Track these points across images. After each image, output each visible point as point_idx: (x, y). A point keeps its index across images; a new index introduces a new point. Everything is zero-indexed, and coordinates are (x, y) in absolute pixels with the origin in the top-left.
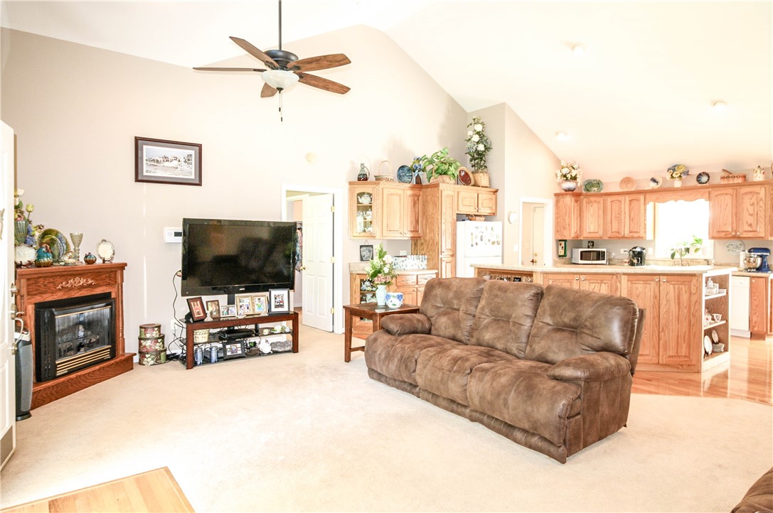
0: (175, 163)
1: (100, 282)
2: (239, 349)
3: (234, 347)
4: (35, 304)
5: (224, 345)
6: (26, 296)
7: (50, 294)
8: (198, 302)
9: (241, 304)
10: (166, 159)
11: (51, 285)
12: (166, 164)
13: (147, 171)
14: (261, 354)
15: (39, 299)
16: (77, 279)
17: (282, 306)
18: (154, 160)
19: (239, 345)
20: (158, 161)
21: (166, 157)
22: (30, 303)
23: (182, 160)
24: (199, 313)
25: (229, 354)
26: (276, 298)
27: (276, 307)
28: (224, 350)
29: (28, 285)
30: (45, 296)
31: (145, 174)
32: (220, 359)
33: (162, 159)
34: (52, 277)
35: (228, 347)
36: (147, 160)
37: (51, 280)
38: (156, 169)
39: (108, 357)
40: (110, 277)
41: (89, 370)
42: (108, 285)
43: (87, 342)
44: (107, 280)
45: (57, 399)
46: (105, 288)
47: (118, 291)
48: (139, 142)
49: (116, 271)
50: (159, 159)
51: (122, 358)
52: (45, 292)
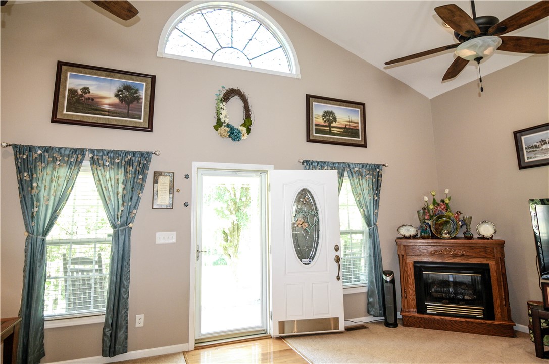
1: (474, 254)
4: (415, 262)
6: (404, 255)
7: (425, 257)
12: (544, 147)
13: (528, 158)
15: (416, 259)
18: (532, 146)
20: (536, 147)
21: (543, 141)
22: (410, 261)
30: (422, 257)
31: (526, 161)
33: (540, 143)
36: (526, 148)
38: (535, 154)
39: (481, 316)
40: (486, 252)
41: (454, 319)
42: (484, 257)
43: (460, 297)
44: (483, 254)
45: (425, 328)
46: (482, 259)
47: (497, 263)
48: (517, 135)
49: (493, 248)
50: (537, 144)
51: (496, 322)
52: (420, 255)
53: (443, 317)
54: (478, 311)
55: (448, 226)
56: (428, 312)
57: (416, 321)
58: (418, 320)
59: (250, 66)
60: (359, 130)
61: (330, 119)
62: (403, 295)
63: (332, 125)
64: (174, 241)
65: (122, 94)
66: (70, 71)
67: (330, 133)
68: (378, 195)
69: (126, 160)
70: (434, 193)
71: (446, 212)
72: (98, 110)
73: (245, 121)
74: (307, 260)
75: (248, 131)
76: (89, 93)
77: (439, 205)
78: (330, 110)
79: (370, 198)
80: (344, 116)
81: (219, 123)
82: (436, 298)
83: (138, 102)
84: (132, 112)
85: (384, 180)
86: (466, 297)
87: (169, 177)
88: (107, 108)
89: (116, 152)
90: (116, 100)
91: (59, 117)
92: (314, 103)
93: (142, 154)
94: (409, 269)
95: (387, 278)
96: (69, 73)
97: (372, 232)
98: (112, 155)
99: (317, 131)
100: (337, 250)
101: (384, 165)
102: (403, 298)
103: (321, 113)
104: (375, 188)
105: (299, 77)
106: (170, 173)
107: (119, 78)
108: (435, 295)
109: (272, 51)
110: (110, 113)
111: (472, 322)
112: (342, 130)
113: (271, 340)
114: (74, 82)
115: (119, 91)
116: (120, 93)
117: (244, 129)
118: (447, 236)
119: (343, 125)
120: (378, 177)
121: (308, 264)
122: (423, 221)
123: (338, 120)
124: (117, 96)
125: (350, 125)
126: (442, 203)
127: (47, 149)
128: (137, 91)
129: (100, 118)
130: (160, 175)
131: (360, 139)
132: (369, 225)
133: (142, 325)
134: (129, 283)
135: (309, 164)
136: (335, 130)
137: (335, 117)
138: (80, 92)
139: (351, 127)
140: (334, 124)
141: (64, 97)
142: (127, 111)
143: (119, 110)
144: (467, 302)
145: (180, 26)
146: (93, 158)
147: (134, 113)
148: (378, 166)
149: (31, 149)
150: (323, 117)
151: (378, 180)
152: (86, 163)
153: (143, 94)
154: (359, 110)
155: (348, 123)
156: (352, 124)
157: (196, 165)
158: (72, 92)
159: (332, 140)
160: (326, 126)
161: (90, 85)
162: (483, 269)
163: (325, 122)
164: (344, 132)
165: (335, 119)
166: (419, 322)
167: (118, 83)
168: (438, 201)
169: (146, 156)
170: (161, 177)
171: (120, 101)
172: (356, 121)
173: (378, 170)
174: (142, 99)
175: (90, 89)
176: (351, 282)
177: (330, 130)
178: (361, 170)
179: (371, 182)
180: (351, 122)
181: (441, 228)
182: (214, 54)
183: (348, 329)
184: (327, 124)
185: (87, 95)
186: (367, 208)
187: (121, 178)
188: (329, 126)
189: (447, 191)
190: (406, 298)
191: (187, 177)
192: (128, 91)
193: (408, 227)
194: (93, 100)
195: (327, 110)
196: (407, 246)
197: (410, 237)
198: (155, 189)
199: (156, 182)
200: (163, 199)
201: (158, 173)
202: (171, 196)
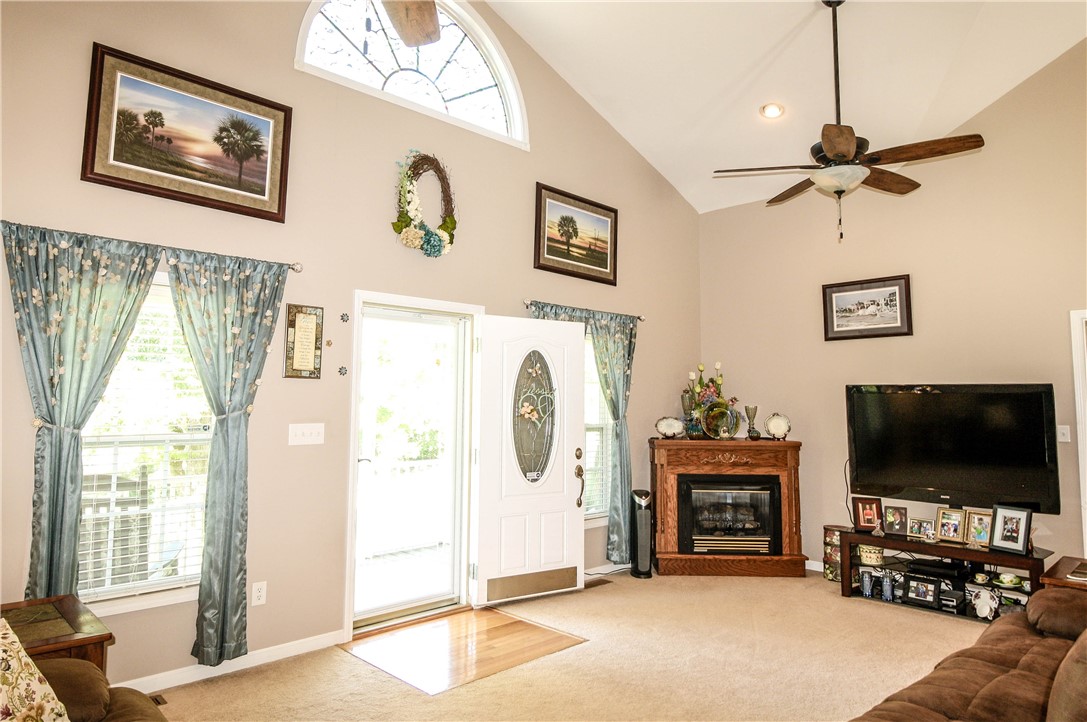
0: (872, 309)
1: (761, 462)
2: (930, 593)
3: (922, 588)
4: (679, 475)
5: (908, 579)
6: (665, 465)
7: (695, 467)
8: (874, 506)
9: (945, 521)
10: (861, 306)
11: (695, 458)
12: (861, 312)
13: (838, 326)
14: (975, 617)
15: (681, 470)
16: (727, 455)
17: (1015, 540)
18: (845, 310)
19: (931, 587)
20: (850, 310)
21: (860, 304)
22: (673, 473)
23: (882, 302)
24: (869, 521)
25: (912, 595)
26: (1006, 523)
27: (1006, 538)
28: (906, 588)
29: (668, 456)
30: (690, 468)
31: (836, 329)
32: (894, 599)
33: (856, 307)
34: (696, 450)
35: (913, 584)
36: (837, 312)
37: (694, 453)
38: (848, 321)
39: (765, 551)
40: (776, 457)
41: (731, 557)
42: (774, 466)
43: (740, 526)
44: (772, 461)
45: (690, 575)
46: (770, 469)
47: (789, 475)
48: (827, 290)
49: (786, 451)
50: (852, 308)
51: (785, 558)
52: (688, 464)
53: (717, 557)
54: (762, 544)
55: (726, 419)
56: (695, 550)
57: (677, 565)
58: (681, 564)
59: (446, 113)
60: (607, 254)
61: (568, 231)
63: (571, 241)
64: (321, 440)
65: (228, 138)
66: (121, 71)
67: (567, 255)
68: (629, 366)
69: (242, 276)
70: (701, 368)
71: (718, 398)
72: (179, 166)
73: (444, 221)
74: (533, 475)
75: (452, 240)
76: (162, 125)
77: (707, 387)
78: (570, 214)
79: (619, 371)
80: (590, 229)
81: (403, 221)
82: (707, 529)
83: (258, 159)
84: (247, 178)
85: (638, 341)
86: (747, 526)
87: (314, 317)
88: (199, 162)
89: (221, 259)
90: (216, 150)
91: (97, 169)
92: (548, 200)
93: (271, 267)
94: (669, 486)
95: (641, 502)
96: (119, 75)
97: (619, 430)
98: (213, 265)
99: (550, 250)
100: (579, 457)
101: (639, 318)
102: (660, 532)
103: (557, 220)
104: (627, 356)
105: (527, 148)
106: (317, 308)
107: (223, 102)
108: (706, 524)
109: (481, 90)
110: (207, 175)
111: (755, 561)
112: (584, 252)
113: (472, 614)
114: (130, 96)
115: (222, 130)
116: (224, 134)
117: (445, 236)
118: (726, 435)
119: (587, 244)
120: (631, 337)
121: (536, 480)
122: (687, 411)
123: (579, 234)
124: (218, 139)
125: (596, 246)
126: (710, 384)
127: (80, 240)
128: (256, 137)
129: (185, 183)
130: (299, 312)
131: (608, 271)
132: (616, 415)
133: (263, 601)
134: (246, 521)
135: (541, 309)
136: (573, 251)
137: (576, 228)
138: (142, 121)
139: (597, 249)
140: (574, 241)
141: (109, 127)
142: (237, 175)
143: (221, 171)
144: (747, 532)
145: (329, 10)
146: (175, 267)
147: (251, 180)
148: (632, 319)
149: (44, 234)
150: (559, 225)
151: (630, 342)
153: (268, 141)
154: (610, 220)
155: (594, 241)
156: (599, 243)
158: (127, 119)
159: (569, 268)
160: (562, 243)
161: (167, 109)
162: (772, 483)
163: (562, 235)
164: (587, 255)
165: (576, 233)
166: (683, 566)
167: (221, 112)
168: (706, 380)
169: (280, 271)
170: (301, 315)
171: (225, 151)
172: (604, 239)
173: (631, 325)
174: (266, 152)
175: (164, 116)
177: (568, 250)
178: (609, 324)
179: (620, 345)
180: (597, 239)
181: (715, 423)
182: (387, 79)
183: (589, 585)
184: (564, 239)
185: (158, 130)
186: (615, 388)
187: (230, 310)
188: (568, 243)
189: (718, 366)
190: (663, 532)
191: (344, 318)
192: (239, 134)
193: (670, 421)
194: (169, 141)
195: (566, 214)
196: (669, 450)
197: (673, 437)
198: (290, 339)
199: (291, 324)
200: (304, 360)
201: (296, 306)
202: (318, 352)
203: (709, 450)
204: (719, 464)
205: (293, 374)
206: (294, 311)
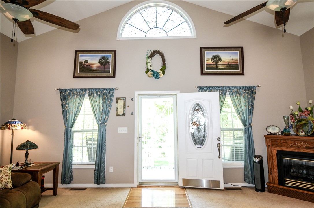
4: (278, 151)
6: (271, 146)
7: (286, 148)
11: (285, 144)
15: (279, 148)
16: (303, 143)
22: (275, 150)
29: (272, 142)
30: (283, 148)
37: (284, 141)
41: (305, 192)
43: (312, 177)
45: (283, 195)
52: (282, 146)
53: (296, 190)
55: (307, 126)
56: (286, 185)
57: (277, 190)
59: (167, 36)
60: (238, 64)
61: (217, 60)
62: (270, 172)
63: (218, 63)
64: (126, 132)
65: (101, 61)
66: (80, 54)
68: (252, 106)
69: (103, 93)
70: (299, 103)
71: (308, 117)
72: (91, 70)
73: (162, 68)
74: (199, 145)
75: (164, 73)
76: (88, 62)
77: (302, 112)
78: (216, 54)
79: (246, 108)
80: (226, 57)
81: (148, 70)
83: (108, 64)
85: (257, 96)
87: (123, 100)
88: (95, 68)
89: (99, 89)
90: (99, 65)
91: (76, 75)
92: (205, 52)
93: (110, 89)
94: (273, 155)
95: (255, 160)
96: (79, 55)
97: (247, 130)
98: (97, 91)
99: (208, 68)
100: (218, 140)
101: (257, 86)
102: (270, 174)
103: (210, 57)
104: (250, 102)
105: (196, 37)
106: (124, 98)
107: (100, 54)
108: (293, 174)
109: (179, 25)
110: (97, 71)
112: (226, 66)
113: (179, 188)
114: (82, 59)
115: (100, 60)
116: (100, 61)
117: (161, 72)
119: (226, 62)
120: (253, 94)
121: (200, 147)
123: (222, 60)
124: (99, 62)
125: (231, 62)
126: (305, 110)
127: (72, 90)
128: (108, 59)
129: (92, 74)
130: (119, 99)
131: (239, 70)
132: (245, 125)
133: (112, 171)
134: (105, 151)
135: (201, 89)
136: (220, 67)
137: (221, 58)
138: (84, 63)
139: (232, 63)
140: (220, 63)
141: (78, 66)
142: (103, 69)
143: (100, 69)
145: (129, 22)
146: (89, 93)
147: (107, 69)
148: (253, 87)
149: (66, 90)
150: (212, 59)
151: (252, 96)
152: (87, 95)
153: (110, 60)
154: (238, 52)
155: (230, 61)
156: (233, 61)
157: (137, 93)
158: (81, 63)
159: (218, 73)
160: (214, 65)
161: (88, 59)
163: (213, 62)
164: (227, 67)
165: (220, 60)
166: (280, 191)
167: (99, 56)
168: (303, 109)
169: (112, 90)
171: (101, 65)
172: (236, 59)
173: (252, 89)
174: (110, 62)
175: (88, 61)
176: (233, 160)
177: (217, 67)
178: (239, 90)
179: (246, 97)
180: (232, 60)
182: (147, 33)
184: (215, 63)
185: (87, 64)
186: (243, 114)
187: (101, 101)
188: (216, 64)
189: (311, 102)
190: (271, 174)
191: (132, 99)
192: (104, 60)
193: (274, 127)
194: (89, 66)
195: (214, 54)
196: (272, 140)
197: (275, 134)
198: (117, 106)
199: (117, 102)
200: (121, 111)
201: (118, 98)
202: (124, 109)
203: (292, 140)
204: (299, 147)
205: (118, 115)
206: (118, 99)
